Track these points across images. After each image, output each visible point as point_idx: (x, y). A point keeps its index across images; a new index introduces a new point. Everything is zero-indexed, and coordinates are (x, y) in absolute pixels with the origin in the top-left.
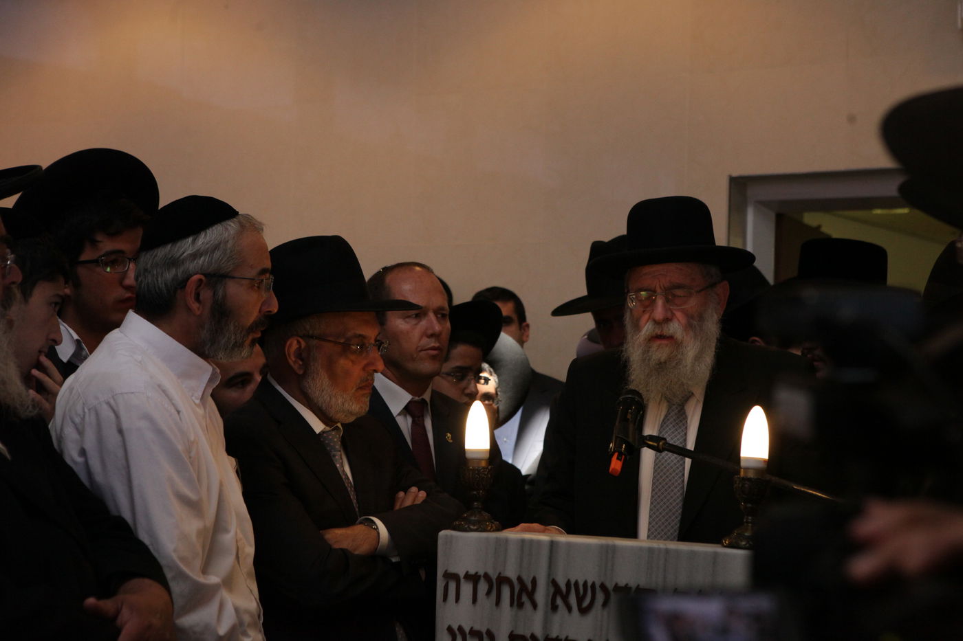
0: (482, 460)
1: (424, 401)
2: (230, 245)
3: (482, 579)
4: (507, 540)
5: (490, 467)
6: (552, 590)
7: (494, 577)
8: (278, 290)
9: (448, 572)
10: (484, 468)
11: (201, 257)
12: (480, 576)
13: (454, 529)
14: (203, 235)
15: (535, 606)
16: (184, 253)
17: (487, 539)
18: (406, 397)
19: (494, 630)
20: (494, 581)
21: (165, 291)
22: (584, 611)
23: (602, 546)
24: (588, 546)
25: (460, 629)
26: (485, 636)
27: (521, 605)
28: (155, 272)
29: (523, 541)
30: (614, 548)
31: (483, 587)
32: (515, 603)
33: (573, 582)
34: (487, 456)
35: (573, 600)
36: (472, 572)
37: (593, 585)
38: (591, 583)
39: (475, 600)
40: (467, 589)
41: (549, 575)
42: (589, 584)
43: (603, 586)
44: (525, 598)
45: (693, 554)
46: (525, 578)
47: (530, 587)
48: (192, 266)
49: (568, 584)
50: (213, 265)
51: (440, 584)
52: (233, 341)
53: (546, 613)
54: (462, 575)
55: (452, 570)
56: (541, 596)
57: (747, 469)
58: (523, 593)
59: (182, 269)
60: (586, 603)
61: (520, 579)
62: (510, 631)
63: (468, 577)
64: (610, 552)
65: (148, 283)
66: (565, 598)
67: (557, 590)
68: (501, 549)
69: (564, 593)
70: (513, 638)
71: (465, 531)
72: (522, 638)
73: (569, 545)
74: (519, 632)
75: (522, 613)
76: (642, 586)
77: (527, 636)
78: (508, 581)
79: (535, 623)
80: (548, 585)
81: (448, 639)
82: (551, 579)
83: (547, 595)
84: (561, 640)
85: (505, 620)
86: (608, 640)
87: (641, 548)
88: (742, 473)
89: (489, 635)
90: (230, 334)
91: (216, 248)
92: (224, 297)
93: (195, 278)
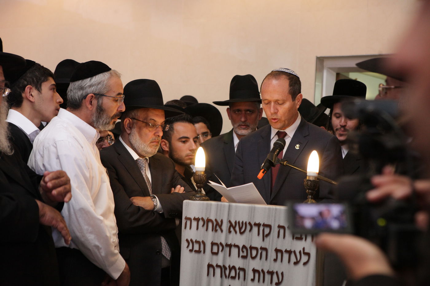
0: (202, 171)
2: (105, 82)
3: (201, 220)
4: (211, 204)
5: (205, 175)
6: (229, 225)
7: (205, 219)
9: (187, 217)
10: (202, 175)
11: (93, 87)
12: (200, 219)
13: (190, 199)
14: (94, 77)
15: (222, 231)
16: (86, 85)
17: (203, 204)
19: (205, 241)
20: (206, 221)
21: (78, 99)
22: (242, 233)
23: (250, 207)
24: (244, 207)
25: (191, 240)
26: (201, 243)
27: (216, 231)
28: (74, 91)
29: (218, 205)
30: (255, 207)
31: (201, 223)
32: (214, 230)
33: (237, 221)
34: (204, 170)
35: (237, 229)
36: (197, 217)
37: (246, 223)
39: (197, 229)
40: (194, 223)
41: (228, 219)
42: (244, 222)
43: (250, 224)
44: (218, 228)
46: (218, 220)
47: (220, 223)
48: (89, 90)
49: (236, 222)
50: (98, 90)
51: (184, 221)
52: (105, 122)
53: (226, 234)
54: (192, 218)
55: (188, 216)
56: (225, 227)
57: (309, 176)
58: (217, 226)
59: (84, 92)
60: (242, 230)
61: (216, 220)
62: (211, 242)
63: (195, 219)
64: (253, 209)
65: (71, 96)
66: (234, 228)
67: (231, 225)
68: (208, 208)
69: (234, 226)
70: (213, 244)
71: (194, 200)
72: (216, 244)
73: (236, 207)
74: (215, 242)
75: (216, 234)
76: (266, 223)
77: (219, 243)
78: (211, 221)
79: (221, 238)
80: (227, 223)
81: (186, 244)
82: (229, 220)
83: (227, 227)
84: (232, 245)
85: (209, 237)
86: (251, 245)
87: (265, 208)
88: (307, 178)
89: (204, 243)
90: (104, 119)
91: (99, 83)
92: (102, 104)
93: (90, 95)
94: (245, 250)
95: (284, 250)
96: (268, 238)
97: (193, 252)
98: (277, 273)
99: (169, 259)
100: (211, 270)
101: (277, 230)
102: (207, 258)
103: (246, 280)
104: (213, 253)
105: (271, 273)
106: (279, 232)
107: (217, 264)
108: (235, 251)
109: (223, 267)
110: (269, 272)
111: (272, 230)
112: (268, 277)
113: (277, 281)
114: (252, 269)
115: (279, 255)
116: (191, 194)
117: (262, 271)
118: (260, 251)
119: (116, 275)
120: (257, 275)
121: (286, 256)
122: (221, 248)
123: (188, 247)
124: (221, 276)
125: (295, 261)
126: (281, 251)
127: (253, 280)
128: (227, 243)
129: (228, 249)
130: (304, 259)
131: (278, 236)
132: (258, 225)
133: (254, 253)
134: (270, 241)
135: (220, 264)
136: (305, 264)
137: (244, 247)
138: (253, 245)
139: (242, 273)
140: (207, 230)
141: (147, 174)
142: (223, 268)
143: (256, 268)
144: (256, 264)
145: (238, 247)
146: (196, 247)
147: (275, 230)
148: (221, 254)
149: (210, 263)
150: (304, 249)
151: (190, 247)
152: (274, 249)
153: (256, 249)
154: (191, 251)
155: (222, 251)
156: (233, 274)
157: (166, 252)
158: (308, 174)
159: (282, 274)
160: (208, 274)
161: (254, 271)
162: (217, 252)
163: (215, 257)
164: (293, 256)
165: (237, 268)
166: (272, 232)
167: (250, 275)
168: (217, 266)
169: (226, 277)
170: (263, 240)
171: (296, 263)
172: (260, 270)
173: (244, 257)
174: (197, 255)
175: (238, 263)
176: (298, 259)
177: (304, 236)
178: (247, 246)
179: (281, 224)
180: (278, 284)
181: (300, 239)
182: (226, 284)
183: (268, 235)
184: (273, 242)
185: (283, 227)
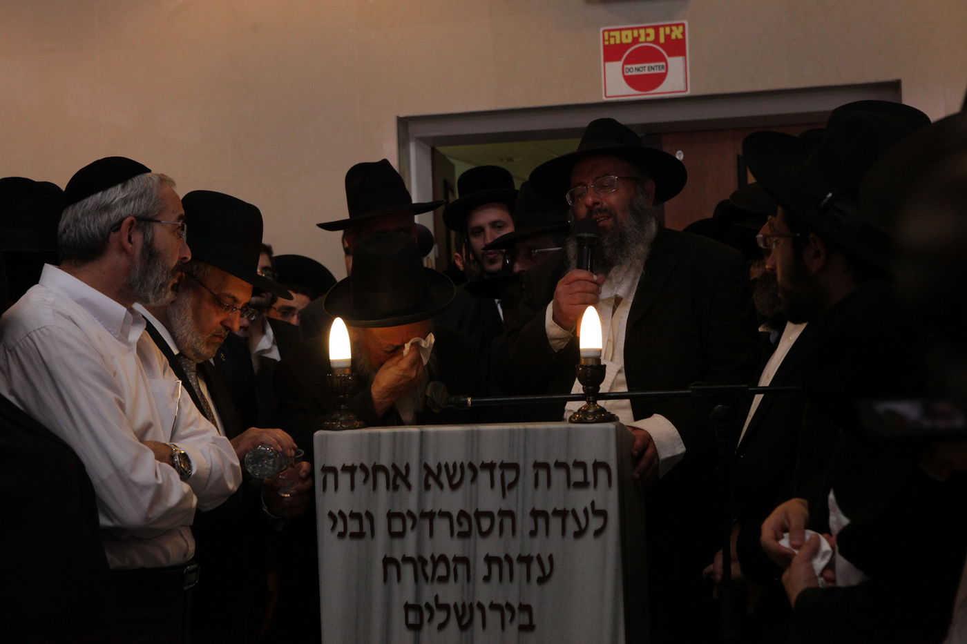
0: (345, 368)
2: (154, 191)
3: (358, 469)
4: (379, 435)
6: (424, 473)
7: (369, 466)
9: (325, 466)
10: (347, 375)
12: (356, 467)
15: (409, 487)
16: (114, 199)
17: (361, 435)
19: (372, 512)
20: (370, 470)
21: (99, 235)
22: (454, 487)
23: (468, 432)
24: (454, 433)
25: (341, 513)
27: (396, 488)
29: (395, 434)
30: (479, 432)
31: (359, 476)
32: (391, 486)
33: (443, 464)
35: (444, 478)
36: (349, 464)
37: (462, 465)
38: (460, 463)
39: (352, 488)
40: (344, 479)
41: (421, 460)
42: (458, 465)
43: (471, 466)
44: (399, 482)
45: (549, 431)
46: (398, 464)
47: (404, 472)
49: (439, 466)
50: (143, 207)
51: (319, 476)
53: (420, 492)
54: (339, 468)
55: (329, 464)
56: (414, 478)
58: (398, 477)
60: (456, 481)
61: (394, 466)
62: (387, 511)
63: (345, 469)
64: (474, 438)
66: (437, 478)
67: (429, 472)
68: (374, 442)
69: (436, 474)
70: (391, 516)
71: (338, 430)
72: (399, 515)
73: (437, 434)
74: (397, 510)
75: (398, 494)
76: (506, 461)
77: (405, 512)
78: (383, 469)
79: (410, 501)
80: (420, 469)
81: (330, 523)
82: (423, 463)
83: (420, 477)
84: (435, 513)
85: (382, 501)
86: (477, 510)
87: (503, 431)
88: (583, 362)
89: (369, 516)
92: (153, 239)
93: (128, 220)
94: (463, 520)
95: (550, 512)
96: (514, 490)
97: (348, 538)
98: (539, 557)
100: (392, 570)
101: (530, 472)
102: (380, 545)
103: (472, 579)
104: (393, 535)
105: (526, 560)
106: (536, 476)
107: (404, 555)
108: (442, 525)
109: (417, 560)
110: (521, 559)
111: (521, 474)
112: (519, 569)
113: (541, 575)
114: (484, 556)
115: (541, 522)
117: (508, 557)
118: (497, 520)
120: (495, 568)
121: (556, 523)
122: (409, 523)
123: (333, 528)
124: (416, 579)
125: (577, 529)
126: (544, 514)
127: (487, 579)
128: (423, 510)
129: (426, 523)
130: (596, 523)
131: (536, 484)
132: (490, 467)
133: (485, 524)
134: (517, 495)
135: (411, 553)
136: (598, 533)
137: (462, 513)
138: (482, 508)
139: (461, 569)
140: (375, 487)
142: (418, 563)
143: (493, 553)
144: (493, 546)
145: (447, 515)
146: (353, 526)
147: (527, 473)
148: (411, 536)
149: (388, 556)
150: (593, 504)
151: (340, 528)
152: (529, 511)
153: (489, 514)
154: (341, 535)
155: (413, 528)
156: (442, 571)
158: (582, 354)
159: (551, 558)
160: (385, 579)
161: (489, 560)
162: (401, 530)
163: (397, 542)
164: (570, 521)
165: (450, 558)
166: (521, 478)
167: (481, 569)
168: (406, 559)
169: (426, 578)
170: (504, 496)
171: (579, 534)
172: (502, 556)
173: (464, 535)
174: (355, 543)
175: (452, 548)
176: (583, 525)
177: (591, 478)
178: (467, 510)
179: (541, 460)
180: (542, 580)
181: (584, 485)
182: (428, 593)
183: (513, 485)
184: (526, 498)
185: (545, 466)
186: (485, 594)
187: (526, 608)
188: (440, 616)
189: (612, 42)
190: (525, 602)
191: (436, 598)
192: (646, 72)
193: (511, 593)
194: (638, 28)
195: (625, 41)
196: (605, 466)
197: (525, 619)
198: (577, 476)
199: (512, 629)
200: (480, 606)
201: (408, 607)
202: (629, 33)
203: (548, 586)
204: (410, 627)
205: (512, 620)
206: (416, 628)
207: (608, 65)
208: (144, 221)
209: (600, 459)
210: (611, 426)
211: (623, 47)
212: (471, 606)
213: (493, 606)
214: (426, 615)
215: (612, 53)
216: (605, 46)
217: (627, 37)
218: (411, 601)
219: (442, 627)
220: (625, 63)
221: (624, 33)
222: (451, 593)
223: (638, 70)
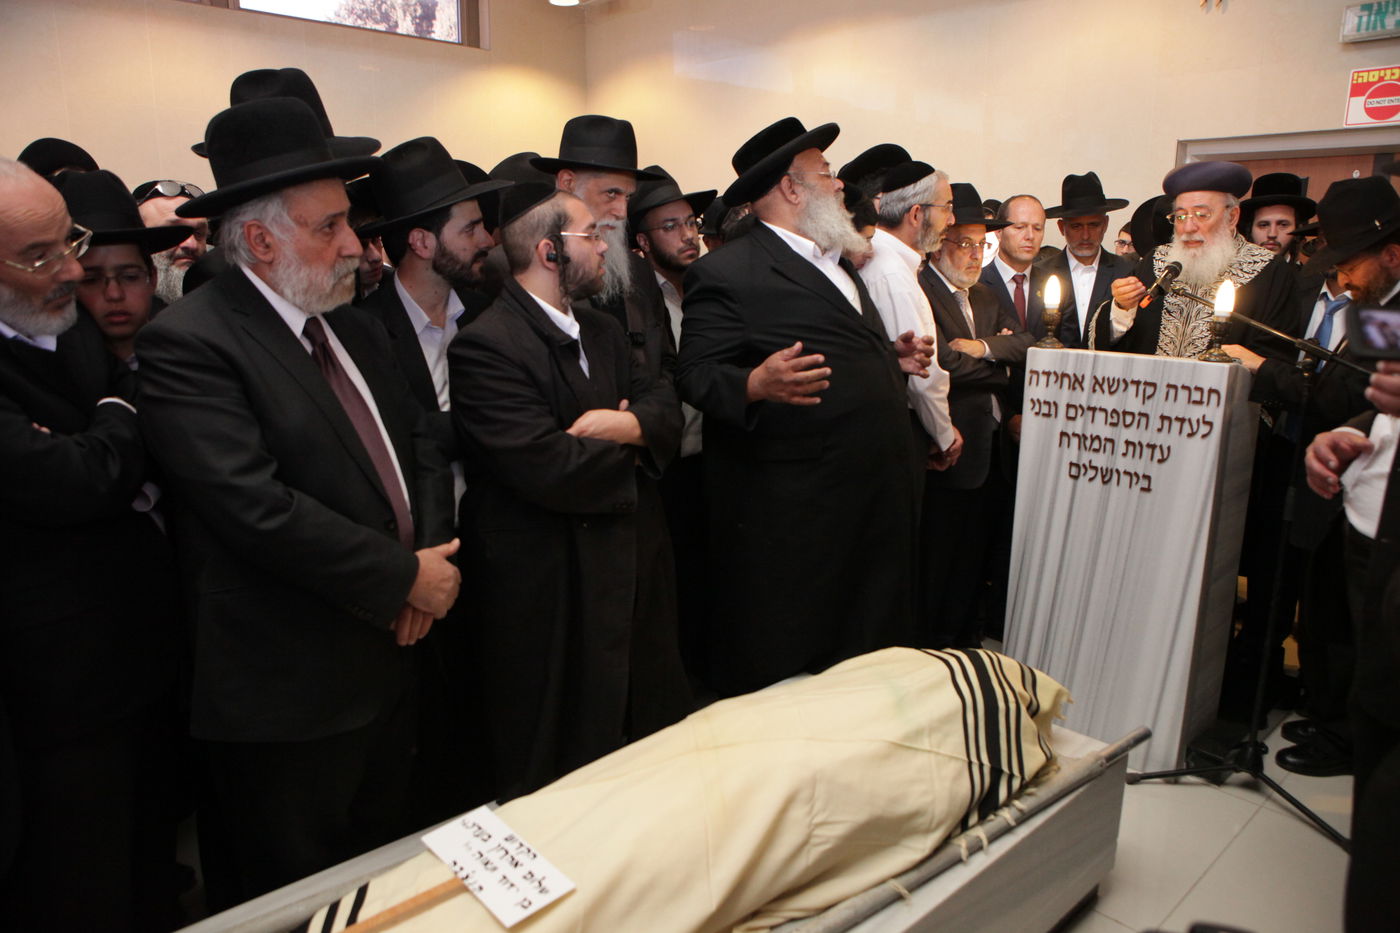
1: (1024, 276)
2: (933, 188)
4: (1068, 354)
6: (1094, 381)
7: (1059, 373)
8: (955, 212)
12: (1051, 373)
14: (918, 183)
15: (1082, 389)
16: (908, 194)
17: (1057, 353)
18: (1013, 272)
19: (1057, 402)
20: (1060, 376)
21: (898, 215)
22: (1111, 393)
24: (1117, 358)
25: (1038, 400)
26: (1052, 405)
27: (1074, 389)
30: (1133, 360)
31: (1053, 378)
32: (1071, 387)
33: (1106, 377)
34: (1057, 307)
35: (1106, 387)
36: (1047, 370)
37: (1118, 380)
38: (1118, 378)
39: (1047, 385)
40: (1043, 379)
41: (1092, 373)
42: (1116, 379)
43: (1124, 381)
44: (1077, 385)
46: (1078, 374)
47: (1080, 379)
48: (913, 201)
49: (1103, 379)
50: (925, 200)
53: (1089, 393)
54: (1041, 372)
55: (1035, 369)
56: (1087, 384)
57: (1218, 317)
58: (1077, 382)
59: (907, 203)
60: (1113, 389)
61: (1074, 375)
62: (1067, 403)
63: (1044, 373)
64: (1131, 362)
66: (1101, 386)
67: (1097, 382)
68: (1064, 358)
69: (1101, 383)
70: (1069, 406)
71: (1041, 347)
72: (1074, 406)
73: (1105, 357)
74: (1073, 403)
75: (1074, 393)
76: (1149, 380)
77: (1078, 405)
78: (1068, 376)
79: (1082, 398)
80: (1091, 379)
81: (1031, 405)
82: (1094, 375)
83: (1090, 384)
84: (1097, 408)
85: (1064, 396)
86: (1125, 409)
87: (1149, 360)
89: (1055, 404)
90: (932, 237)
91: (925, 191)
92: (930, 216)
93: (915, 207)
94: (1114, 415)
95: (1173, 418)
96: (1151, 401)
97: (1040, 416)
98: (1161, 447)
99: (999, 421)
100: (1065, 439)
101: (1165, 390)
102: (1060, 424)
103: (1115, 453)
104: (1069, 418)
105: (1152, 447)
106: (1168, 393)
107: (1074, 432)
108: (1100, 416)
109: (1081, 436)
110: (1149, 446)
111: (1158, 390)
112: (1147, 452)
113: (1161, 457)
114: (1125, 440)
115: (1166, 423)
116: (1038, 339)
117: (1140, 444)
118: (1137, 418)
119: (945, 447)
120: (1131, 448)
121: (1176, 425)
122: (1080, 412)
124: (1079, 447)
125: (1190, 432)
126: (1169, 419)
127: (1124, 455)
128: (1089, 405)
129: (1090, 414)
130: (1204, 429)
131: (1167, 398)
132: (1137, 383)
133: (1129, 419)
134: (1153, 404)
135: (1079, 431)
136: (1204, 436)
137: (1114, 411)
138: (1127, 410)
139: (1109, 446)
140: (1061, 387)
141: (968, 312)
142: (1082, 438)
143: (1131, 440)
144: (1132, 434)
145: (1105, 410)
146: (1045, 409)
147: (1162, 391)
148: (1080, 420)
149: (1064, 431)
150: (1204, 417)
151: (1037, 409)
152: (1159, 415)
153: (1132, 414)
154: (1037, 414)
155: (1082, 415)
156: (1096, 445)
157: (997, 415)
159: (1169, 448)
160: (1060, 445)
161: (1128, 443)
162: (1074, 416)
163: (1071, 423)
164: (1186, 426)
165: (1103, 438)
166: (1157, 393)
167: (1121, 448)
168: (1074, 435)
169: (1086, 448)
170: (1144, 403)
171: (1191, 435)
172: (1136, 442)
173: (1112, 424)
174: (1045, 419)
175: (1105, 432)
176: (1195, 430)
177: (1205, 399)
178: (1118, 410)
179: (1172, 383)
180: (1161, 461)
181: (1200, 402)
182: (1086, 457)
183: (1149, 397)
184: (1158, 407)
185: (1175, 387)
186: (1122, 464)
187: (1147, 478)
188: (1091, 473)
189: (1360, 81)
190: (1147, 474)
191: (1090, 462)
192: (1386, 104)
193: (1139, 466)
194: (1385, 69)
195: (1371, 80)
196: (1217, 392)
197: (1144, 483)
198: (1196, 396)
199: (1136, 489)
200: (1117, 471)
201: (1071, 464)
202: (1376, 73)
203: (1165, 465)
204: (1071, 476)
205: (1137, 483)
206: (1076, 478)
207: (1353, 99)
208: (925, 207)
209: (1213, 388)
210: (1227, 366)
211: (1370, 84)
212: (1112, 471)
213: (1126, 473)
214: (1083, 471)
215: (1358, 90)
216: (1353, 85)
217: (1373, 77)
218: (1075, 461)
219: (1091, 479)
220: (1368, 97)
221: (1372, 74)
222: (1100, 460)
223: (1378, 102)
